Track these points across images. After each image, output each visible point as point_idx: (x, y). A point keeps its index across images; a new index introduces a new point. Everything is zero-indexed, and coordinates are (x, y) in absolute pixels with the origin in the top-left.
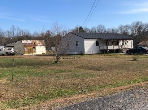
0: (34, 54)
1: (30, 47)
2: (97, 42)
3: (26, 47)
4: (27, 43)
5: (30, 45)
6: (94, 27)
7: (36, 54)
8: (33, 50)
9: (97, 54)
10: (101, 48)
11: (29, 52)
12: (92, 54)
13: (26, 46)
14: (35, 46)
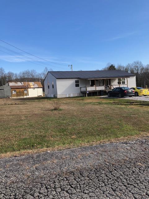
0: (25, 97)
1: (20, 90)
2: (77, 82)
3: (14, 90)
4: (17, 85)
5: (19, 88)
6: (129, 64)
7: (28, 97)
8: (23, 92)
9: (77, 97)
10: (83, 89)
11: (18, 95)
12: (69, 97)
13: (13, 88)
14: (26, 88)
